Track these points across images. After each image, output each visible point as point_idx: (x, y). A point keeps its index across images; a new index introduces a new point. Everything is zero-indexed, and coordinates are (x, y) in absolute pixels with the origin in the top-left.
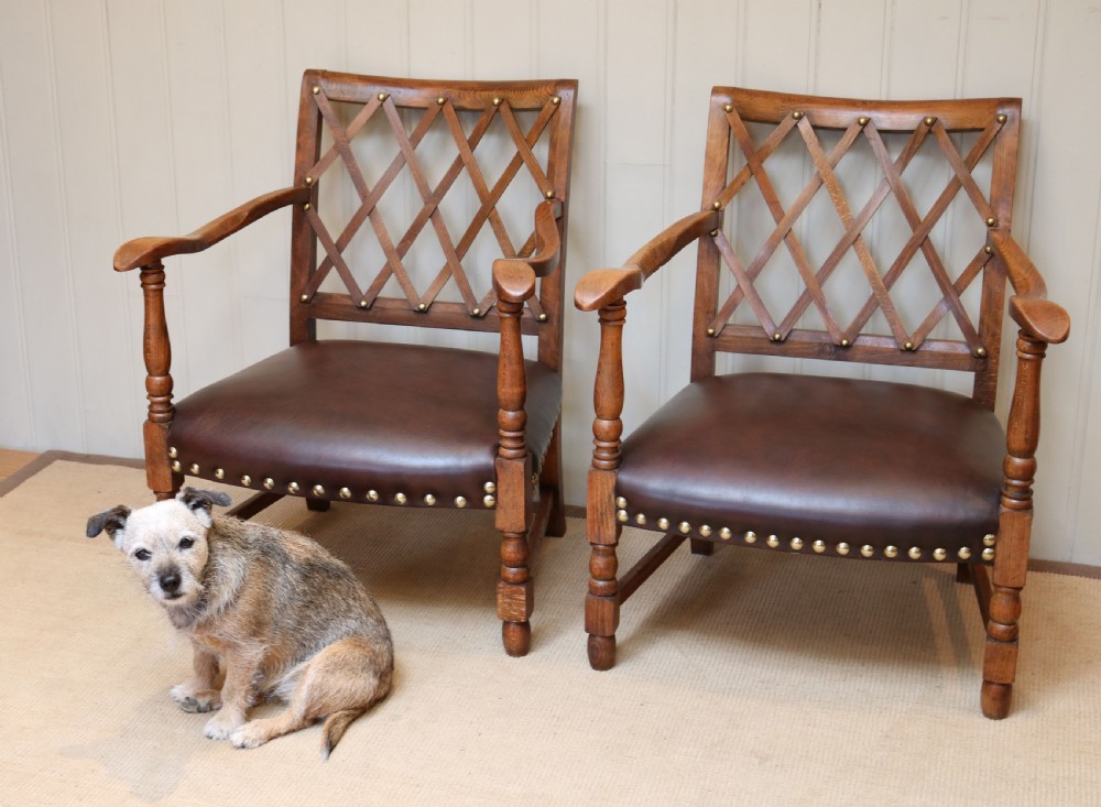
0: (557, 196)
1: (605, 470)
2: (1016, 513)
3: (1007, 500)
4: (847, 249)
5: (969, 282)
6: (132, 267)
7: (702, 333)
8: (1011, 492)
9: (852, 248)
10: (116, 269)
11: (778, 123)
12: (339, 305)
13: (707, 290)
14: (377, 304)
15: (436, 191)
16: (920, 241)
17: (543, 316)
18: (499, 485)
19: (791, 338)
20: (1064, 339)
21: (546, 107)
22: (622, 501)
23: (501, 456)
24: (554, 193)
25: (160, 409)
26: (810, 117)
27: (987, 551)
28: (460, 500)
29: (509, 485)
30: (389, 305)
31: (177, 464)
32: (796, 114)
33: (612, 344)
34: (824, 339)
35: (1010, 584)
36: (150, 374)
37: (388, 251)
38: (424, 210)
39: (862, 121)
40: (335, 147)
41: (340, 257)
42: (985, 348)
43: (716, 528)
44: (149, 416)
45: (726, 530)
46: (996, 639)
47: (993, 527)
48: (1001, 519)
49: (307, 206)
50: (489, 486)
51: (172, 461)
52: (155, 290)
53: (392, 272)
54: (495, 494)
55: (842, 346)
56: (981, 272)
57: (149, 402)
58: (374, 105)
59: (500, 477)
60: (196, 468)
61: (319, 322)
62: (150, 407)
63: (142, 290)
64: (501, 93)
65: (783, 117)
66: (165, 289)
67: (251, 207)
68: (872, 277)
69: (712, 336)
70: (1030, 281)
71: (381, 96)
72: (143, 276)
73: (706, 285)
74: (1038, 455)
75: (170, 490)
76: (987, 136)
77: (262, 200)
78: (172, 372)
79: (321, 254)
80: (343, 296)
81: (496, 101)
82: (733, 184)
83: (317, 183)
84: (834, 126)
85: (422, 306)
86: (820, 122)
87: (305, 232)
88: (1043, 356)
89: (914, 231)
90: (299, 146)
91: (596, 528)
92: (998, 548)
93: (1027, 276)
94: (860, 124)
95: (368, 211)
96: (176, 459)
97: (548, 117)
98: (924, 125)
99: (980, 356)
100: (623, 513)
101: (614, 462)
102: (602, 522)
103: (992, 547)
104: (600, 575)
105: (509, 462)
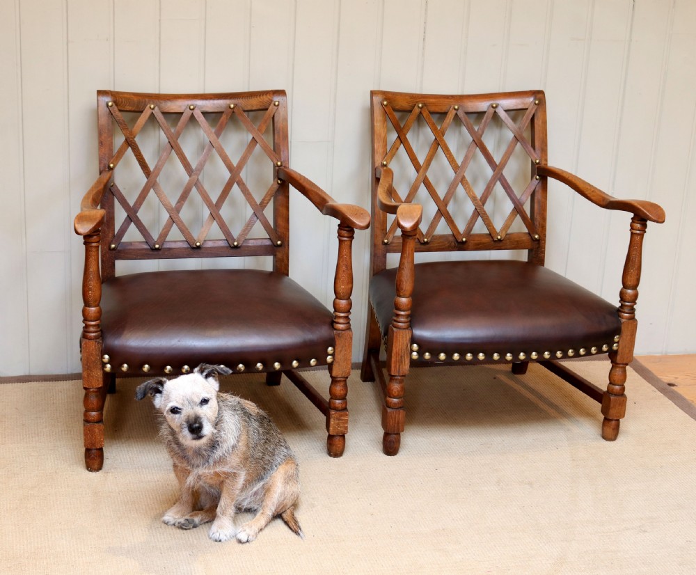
1: (404, 329)
2: (630, 321)
4: (457, 185)
9: (460, 184)
11: (411, 111)
13: (382, 216)
14: (166, 246)
17: (279, 242)
18: (336, 348)
19: (433, 241)
21: (270, 108)
22: (415, 346)
23: (335, 329)
24: (281, 163)
26: (426, 106)
27: (615, 345)
28: (313, 361)
29: (342, 347)
30: (174, 246)
31: (108, 366)
32: (420, 105)
34: (451, 239)
37: (169, 210)
41: (137, 216)
42: (539, 235)
43: (475, 354)
45: (481, 354)
46: (615, 395)
47: (618, 331)
48: (622, 326)
50: (330, 349)
53: (173, 223)
54: (333, 355)
55: (463, 242)
57: (84, 325)
58: (148, 112)
59: (337, 343)
61: (118, 263)
64: (234, 100)
65: (414, 107)
68: (474, 199)
69: (386, 244)
71: (152, 106)
74: (638, 289)
76: (530, 112)
80: (140, 243)
81: (232, 106)
82: (391, 150)
84: (440, 111)
85: (198, 244)
86: (433, 110)
88: (645, 232)
89: (494, 171)
91: (398, 366)
92: (620, 343)
94: (455, 109)
95: (152, 184)
97: (272, 114)
98: (491, 109)
99: (536, 239)
100: (415, 354)
101: (408, 324)
102: (402, 362)
103: (618, 342)
104: (398, 395)
105: (343, 332)
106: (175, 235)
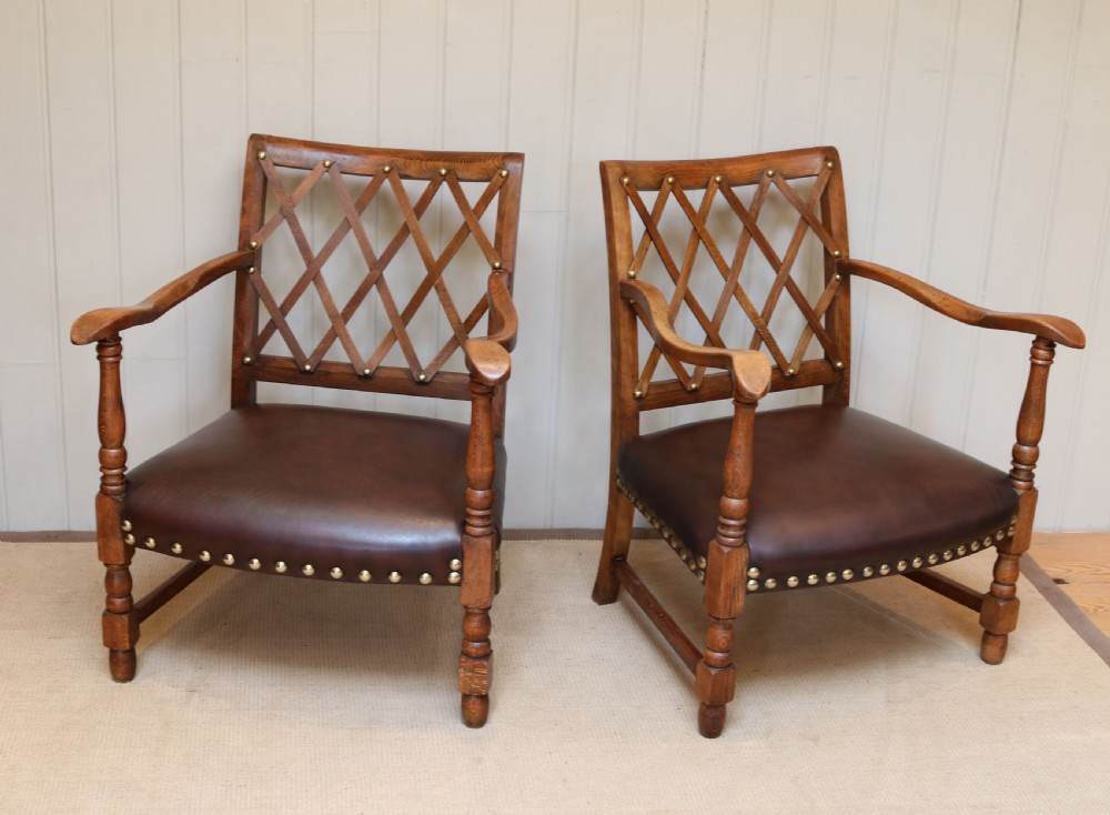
0: (504, 266)
4: (730, 296)
6: (89, 342)
9: (734, 296)
10: (74, 343)
12: (283, 369)
15: (381, 259)
16: (786, 279)
18: (465, 561)
21: (494, 180)
25: (113, 482)
28: (426, 578)
30: (335, 370)
31: (131, 537)
36: (104, 446)
37: (333, 315)
38: (369, 276)
42: (842, 362)
44: (102, 487)
49: (252, 269)
50: (455, 563)
51: (125, 534)
53: (336, 336)
54: (460, 571)
57: (101, 474)
60: (151, 542)
62: (103, 478)
63: (98, 362)
66: (121, 361)
67: (201, 273)
69: (639, 397)
72: (99, 348)
75: (121, 562)
77: (212, 266)
78: (125, 445)
83: (261, 248)
85: (367, 372)
87: (248, 294)
89: (777, 272)
90: (244, 211)
96: (130, 532)
106: (337, 354)
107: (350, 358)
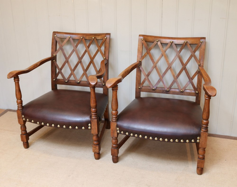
0: (106, 58)
1: (114, 122)
2: (204, 132)
3: (202, 129)
4: (168, 70)
5: (194, 77)
6: (12, 77)
7: (137, 88)
8: (203, 128)
9: (169, 70)
10: (8, 78)
11: (153, 42)
12: (61, 82)
13: (138, 78)
14: (69, 81)
15: (81, 57)
16: (184, 68)
17: (104, 84)
19: (156, 89)
20: (215, 95)
21: (104, 39)
22: (118, 129)
23: (92, 118)
24: (105, 58)
25: (20, 107)
26: (160, 41)
27: (198, 140)
28: (83, 128)
29: (94, 125)
30: (72, 82)
31: (24, 119)
32: (157, 41)
33: (115, 95)
34: (164, 89)
35: (203, 147)
36: (17, 100)
37: (71, 70)
38: (78, 61)
39: (171, 42)
40: (60, 48)
41: (61, 71)
42: (198, 91)
43: (138, 135)
44: (18, 108)
45: (141, 135)
46: (200, 159)
47: (199, 135)
48: (201, 133)
49: (54, 61)
50: (89, 125)
51: (23, 118)
52: (17, 82)
53: (72, 75)
54: (91, 126)
55: (167, 91)
56: (197, 75)
58: (68, 39)
59: (92, 123)
60: (28, 120)
61: (58, 85)
62: (18, 107)
64: (94, 36)
65: (154, 41)
66: (19, 82)
67: (40, 62)
68: (174, 76)
69: (140, 88)
70: (207, 79)
71: (69, 37)
72: (14, 79)
73: (138, 77)
74: (209, 120)
75: (23, 124)
76: (198, 46)
77: (43, 60)
79: (57, 71)
80: (62, 79)
81: (93, 38)
82: (144, 56)
84: (165, 43)
85: (78, 82)
86: (162, 42)
87: (54, 66)
88: (210, 98)
89: (183, 66)
90: (52, 48)
91: (113, 134)
92: (200, 140)
93: (207, 78)
94: (171, 43)
95: (67, 61)
96: (24, 118)
97: (104, 41)
98: (185, 43)
99: (197, 93)
100: (118, 131)
101: (116, 120)
102: (114, 133)
103: (199, 139)
104: (114, 144)
105: (93, 120)
107: (75, 79)
